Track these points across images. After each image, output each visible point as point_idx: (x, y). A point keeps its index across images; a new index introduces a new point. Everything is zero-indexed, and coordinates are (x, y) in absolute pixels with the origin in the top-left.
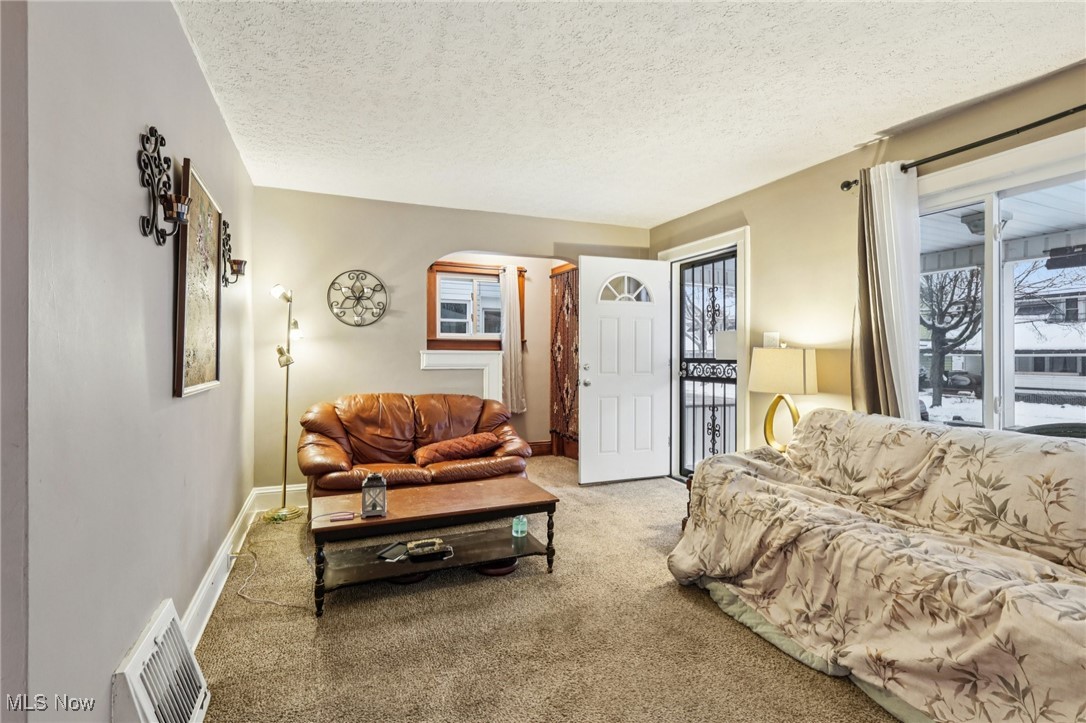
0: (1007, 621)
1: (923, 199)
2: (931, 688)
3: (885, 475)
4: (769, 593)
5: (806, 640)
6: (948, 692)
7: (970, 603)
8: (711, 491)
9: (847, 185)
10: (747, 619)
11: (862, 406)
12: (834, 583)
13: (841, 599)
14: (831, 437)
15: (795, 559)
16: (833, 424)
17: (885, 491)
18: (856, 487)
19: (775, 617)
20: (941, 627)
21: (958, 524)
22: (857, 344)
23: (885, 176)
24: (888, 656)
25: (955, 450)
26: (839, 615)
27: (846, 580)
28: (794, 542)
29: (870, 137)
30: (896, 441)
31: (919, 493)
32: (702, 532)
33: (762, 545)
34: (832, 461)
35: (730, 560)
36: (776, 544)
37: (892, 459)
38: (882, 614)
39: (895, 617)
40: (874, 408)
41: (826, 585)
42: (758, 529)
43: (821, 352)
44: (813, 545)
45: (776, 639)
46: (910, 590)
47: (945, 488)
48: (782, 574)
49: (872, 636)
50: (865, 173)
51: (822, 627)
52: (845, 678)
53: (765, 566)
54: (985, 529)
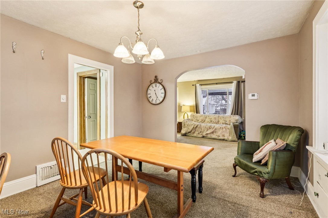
0: (215, 127)
1: (201, 89)
2: (210, 135)
3: (201, 120)
4: (194, 133)
5: (199, 136)
6: (211, 134)
7: (213, 127)
8: (186, 123)
9: (193, 85)
10: (192, 136)
11: (195, 113)
12: (201, 129)
13: (202, 130)
14: (195, 117)
15: (197, 128)
16: (194, 115)
17: (201, 121)
18: (198, 121)
19: (195, 135)
20: (211, 129)
21: (209, 123)
22: (195, 105)
23: (198, 85)
24: (207, 133)
25: (207, 116)
26: (202, 132)
27: (202, 128)
28: (197, 127)
29: (196, 80)
30: (202, 116)
31: (205, 121)
32: (185, 129)
33: (193, 128)
34: (195, 119)
35: (189, 131)
36: (195, 127)
37: (202, 118)
38: (206, 130)
39: (207, 130)
40: (197, 113)
41: (201, 130)
42: (192, 126)
43: (190, 106)
44: (199, 126)
45: (196, 136)
46: (208, 127)
47: (207, 120)
48: (196, 130)
49: (205, 132)
50: (196, 84)
51: (200, 134)
52: (203, 137)
53: (194, 130)
54: (211, 123)
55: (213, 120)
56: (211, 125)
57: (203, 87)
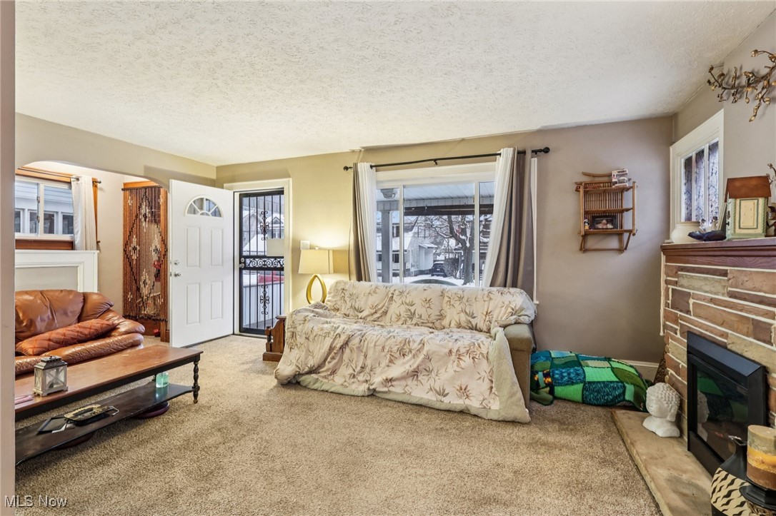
0: (426, 348)
1: (378, 182)
2: (403, 383)
3: (372, 307)
4: (334, 372)
5: (354, 386)
6: (409, 381)
7: (415, 346)
8: (299, 328)
9: (346, 168)
10: (325, 387)
11: (354, 277)
12: (366, 356)
13: (369, 362)
14: (347, 294)
15: (347, 351)
16: (347, 287)
17: (372, 314)
18: (360, 315)
19: (337, 383)
20: (407, 358)
21: (400, 322)
22: (352, 247)
23: (364, 167)
24: (390, 377)
25: (397, 292)
26: (367, 370)
27: (370, 353)
28: (346, 343)
29: (357, 148)
30: (375, 292)
31: (385, 313)
32: (295, 352)
33: (331, 349)
34: (349, 305)
35: (312, 362)
36: (338, 346)
37: (373, 300)
38: (385, 362)
39: (391, 361)
40: (359, 279)
41: (362, 358)
42: (328, 342)
43: (335, 252)
44: (355, 341)
45: (341, 390)
46: (396, 348)
47: (395, 308)
48: (341, 360)
49: (382, 373)
50: (356, 165)
51: (361, 378)
52: (373, 394)
53: (333, 358)
54: (409, 322)
55: (419, 309)
56: (407, 335)
57: (385, 175)
